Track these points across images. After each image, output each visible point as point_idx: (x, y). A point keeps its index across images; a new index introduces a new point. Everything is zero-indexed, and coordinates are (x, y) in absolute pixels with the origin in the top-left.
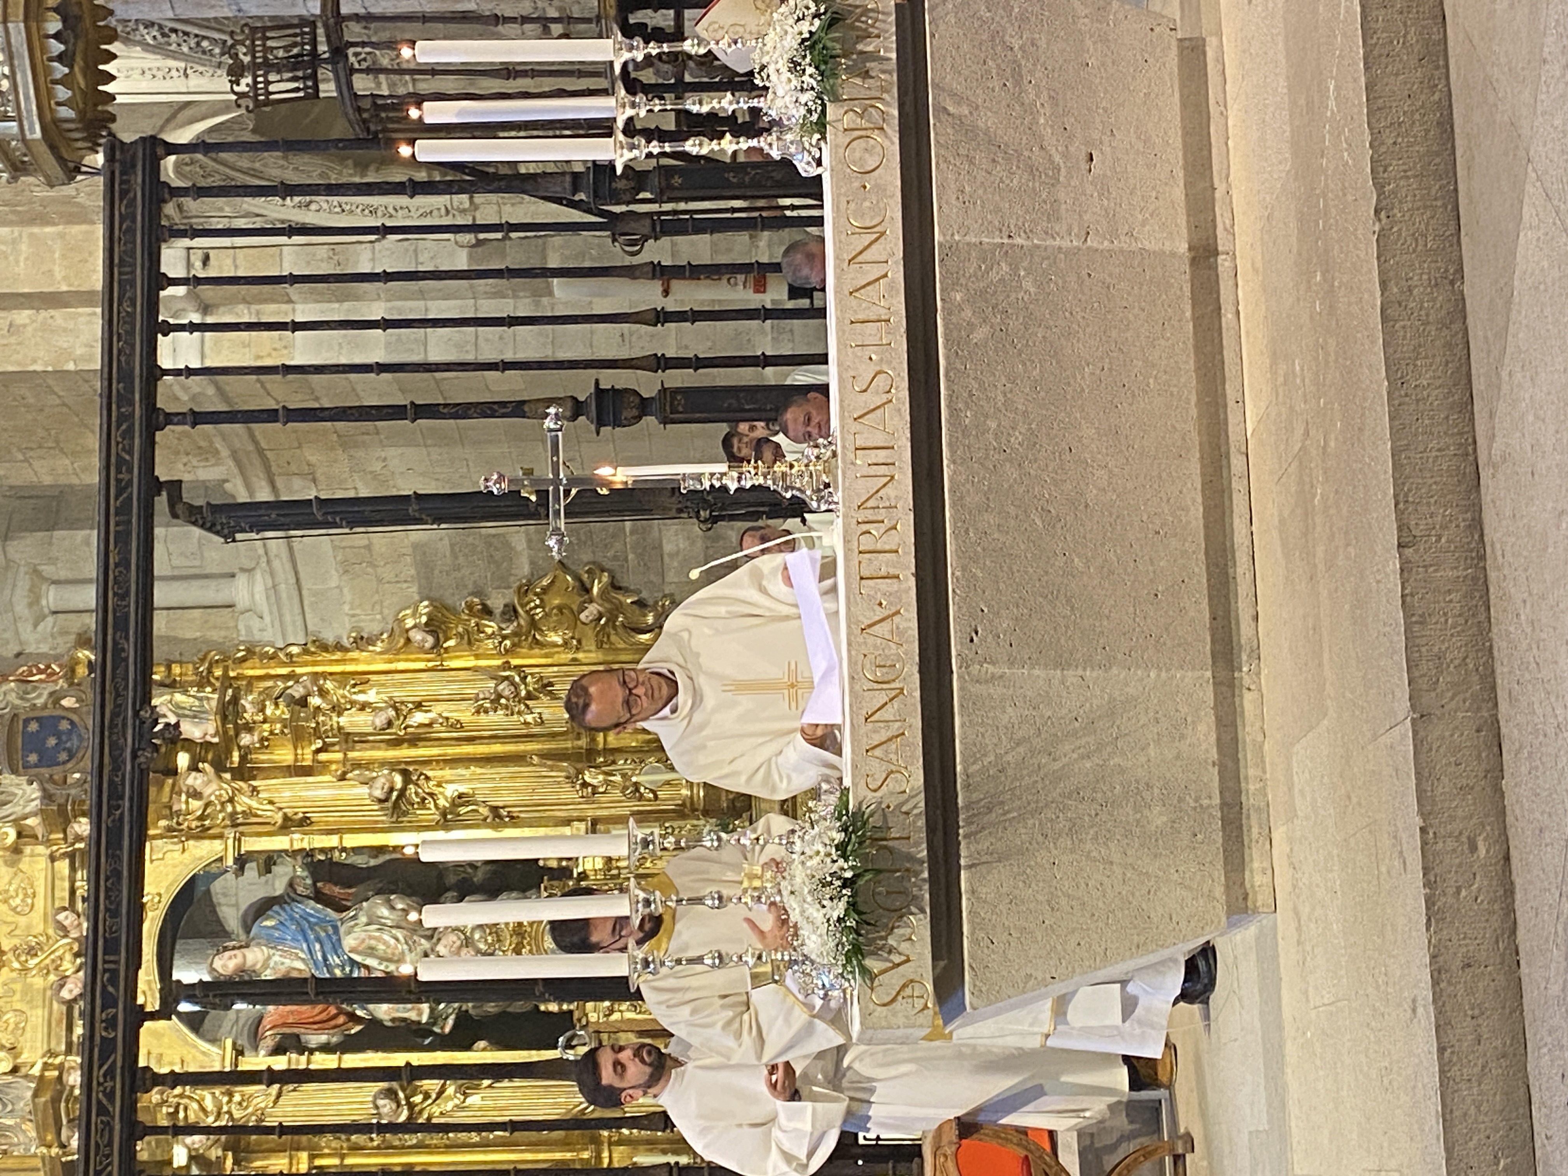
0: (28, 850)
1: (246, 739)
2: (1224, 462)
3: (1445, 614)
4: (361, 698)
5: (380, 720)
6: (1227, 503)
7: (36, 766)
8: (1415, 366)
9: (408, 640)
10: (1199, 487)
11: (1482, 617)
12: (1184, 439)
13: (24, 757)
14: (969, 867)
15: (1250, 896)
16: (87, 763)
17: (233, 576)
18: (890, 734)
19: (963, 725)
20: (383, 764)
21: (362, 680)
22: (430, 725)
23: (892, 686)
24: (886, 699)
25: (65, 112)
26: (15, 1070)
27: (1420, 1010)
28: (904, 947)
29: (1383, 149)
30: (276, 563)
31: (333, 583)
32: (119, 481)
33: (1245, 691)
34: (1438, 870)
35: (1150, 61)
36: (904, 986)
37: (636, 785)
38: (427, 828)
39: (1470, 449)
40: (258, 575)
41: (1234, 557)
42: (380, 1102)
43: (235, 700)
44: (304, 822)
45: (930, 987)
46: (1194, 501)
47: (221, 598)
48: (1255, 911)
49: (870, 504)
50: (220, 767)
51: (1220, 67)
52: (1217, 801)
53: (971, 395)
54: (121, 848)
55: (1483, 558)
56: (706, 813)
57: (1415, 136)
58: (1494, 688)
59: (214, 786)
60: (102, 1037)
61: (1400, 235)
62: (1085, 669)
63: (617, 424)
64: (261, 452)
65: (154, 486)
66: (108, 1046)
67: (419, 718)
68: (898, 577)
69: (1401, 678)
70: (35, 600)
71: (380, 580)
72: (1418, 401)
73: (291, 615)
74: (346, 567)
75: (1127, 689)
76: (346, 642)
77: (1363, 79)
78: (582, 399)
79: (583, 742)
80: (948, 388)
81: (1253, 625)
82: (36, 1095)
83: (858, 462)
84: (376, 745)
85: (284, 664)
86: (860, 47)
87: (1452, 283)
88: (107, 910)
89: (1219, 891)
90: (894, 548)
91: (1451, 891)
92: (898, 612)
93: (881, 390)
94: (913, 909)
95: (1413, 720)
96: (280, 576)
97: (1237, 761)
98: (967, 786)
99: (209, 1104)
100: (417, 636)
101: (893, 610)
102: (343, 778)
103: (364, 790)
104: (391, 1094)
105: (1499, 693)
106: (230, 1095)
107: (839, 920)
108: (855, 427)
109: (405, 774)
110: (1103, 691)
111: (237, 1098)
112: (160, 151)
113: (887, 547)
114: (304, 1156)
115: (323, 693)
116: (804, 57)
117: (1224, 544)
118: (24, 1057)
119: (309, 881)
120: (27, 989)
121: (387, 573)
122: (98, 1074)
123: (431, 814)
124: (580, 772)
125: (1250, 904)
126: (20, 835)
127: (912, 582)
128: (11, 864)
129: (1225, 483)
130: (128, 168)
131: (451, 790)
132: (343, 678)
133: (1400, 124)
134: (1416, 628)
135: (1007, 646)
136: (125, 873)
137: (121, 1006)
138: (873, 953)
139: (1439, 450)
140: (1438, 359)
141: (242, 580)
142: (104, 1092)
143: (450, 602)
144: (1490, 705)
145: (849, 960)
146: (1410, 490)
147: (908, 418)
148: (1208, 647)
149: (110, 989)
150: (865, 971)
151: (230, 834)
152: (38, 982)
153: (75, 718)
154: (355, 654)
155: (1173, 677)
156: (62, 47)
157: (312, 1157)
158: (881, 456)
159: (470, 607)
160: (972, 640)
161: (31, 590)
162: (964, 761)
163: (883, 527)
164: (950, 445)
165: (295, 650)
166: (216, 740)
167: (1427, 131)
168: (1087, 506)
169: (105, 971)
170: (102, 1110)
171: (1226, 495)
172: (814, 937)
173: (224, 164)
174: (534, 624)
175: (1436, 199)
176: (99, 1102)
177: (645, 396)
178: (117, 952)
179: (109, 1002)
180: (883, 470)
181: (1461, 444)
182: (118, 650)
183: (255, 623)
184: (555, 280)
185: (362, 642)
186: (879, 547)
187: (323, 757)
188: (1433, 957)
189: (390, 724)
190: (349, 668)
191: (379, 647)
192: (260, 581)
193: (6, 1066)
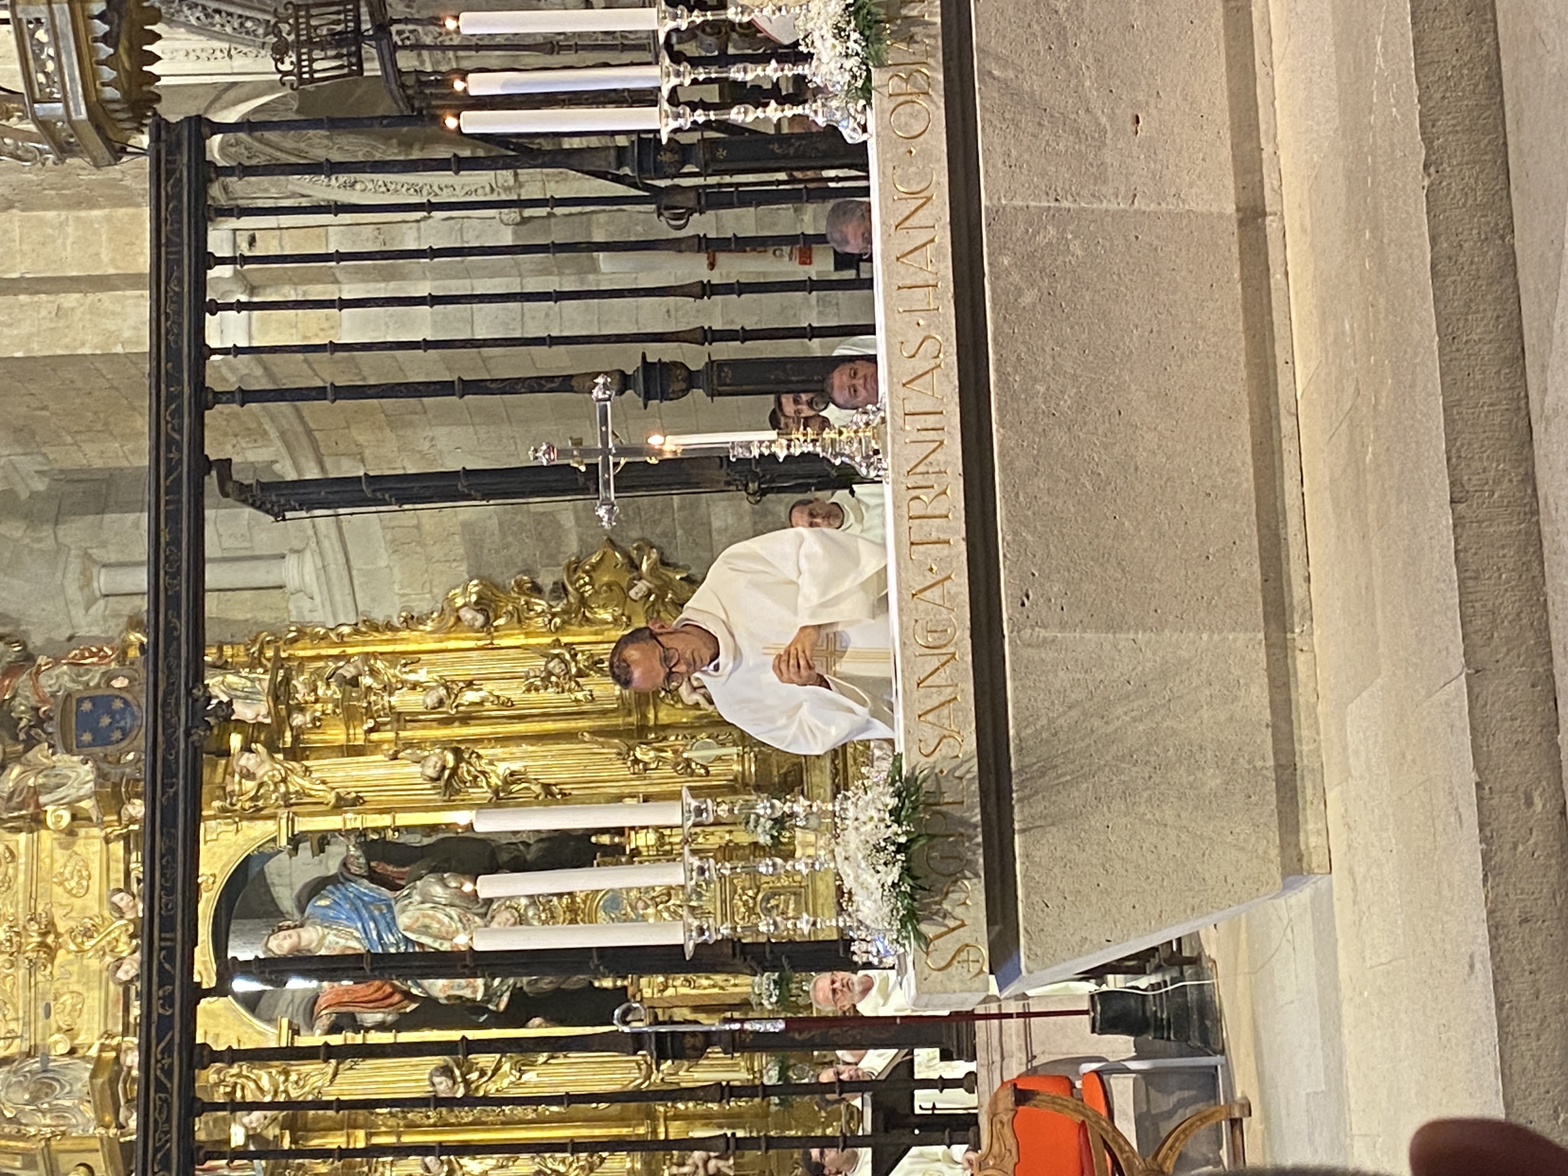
0: (82, 832)
1: (298, 720)
2: (1274, 423)
3: (1499, 569)
4: (412, 677)
5: (431, 699)
6: (1277, 464)
7: (90, 745)
8: (1466, 320)
9: (459, 619)
10: (1249, 449)
11: (1536, 572)
12: (1233, 401)
13: (78, 736)
14: (1023, 831)
15: (1305, 859)
16: (141, 742)
17: (283, 557)
18: (942, 699)
19: (1015, 689)
20: (435, 743)
21: (412, 659)
22: (481, 703)
23: (944, 651)
24: (937, 664)
25: (110, 93)
26: (72, 1052)
27: (1478, 966)
28: (959, 911)
29: (1431, 104)
30: (326, 544)
31: (383, 563)
32: (169, 460)
33: (1298, 652)
34: (1495, 825)
35: (1196, 22)
36: (959, 951)
37: (688, 761)
38: (480, 807)
39: (1523, 403)
40: (308, 555)
41: (1285, 518)
42: (437, 1080)
43: (287, 681)
45: (985, 952)
46: (1244, 463)
47: (272, 580)
48: (1311, 872)
49: (920, 469)
50: (272, 748)
51: (1266, 27)
52: (1271, 762)
53: (1019, 358)
54: (175, 826)
55: (1536, 512)
56: (758, 788)
57: (1463, 90)
58: (1549, 643)
59: (267, 766)
60: (159, 1015)
61: (1449, 189)
62: (1136, 632)
63: (664, 397)
64: (309, 432)
65: (203, 465)
66: (166, 1024)
67: (470, 696)
68: (948, 542)
69: (1455, 634)
70: (86, 582)
71: (429, 559)
72: (1469, 355)
73: (342, 595)
74: (395, 547)
75: (1179, 652)
76: (396, 622)
77: (1411, 35)
78: (630, 373)
79: (634, 719)
80: (995, 352)
81: (1305, 586)
82: (93, 1076)
83: (907, 428)
84: (426, 724)
85: (334, 645)
86: (904, 12)
87: (1502, 238)
88: (163, 887)
89: (1274, 852)
90: (944, 513)
91: (1508, 847)
92: (949, 577)
93: (929, 356)
94: (968, 874)
95: (1468, 676)
96: (330, 558)
97: (1291, 723)
98: (1020, 750)
99: (265, 1083)
100: (467, 615)
101: (944, 575)
102: (395, 757)
103: (416, 769)
105: (1554, 647)
106: (285, 1072)
107: (894, 885)
108: (903, 392)
109: (457, 752)
110: (1154, 654)
111: (293, 1077)
112: (206, 130)
113: (937, 513)
114: (361, 1134)
115: (374, 673)
116: (849, 22)
117: (1275, 504)
118: (81, 1039)
119: (362, 860)
120: (84, 971)
121: (437, 552)
122: (156, 1051)
123: (483, 792)
124: (631, 748)
125: (1305, 865)
126: (74, 817)
127: (963, 547)
128: (66, 847)
129: (1276, 444)
130: (174, 148)
131: (502, 769)
132: (393, 658)
133: (1448, 79)
134: (1470, 583)
135: (1059, 609)
136: (180, 851)
137: (178, 983)
138: (929, 919)
139: (1491, 405)
140: (1489, 314)
141: (292, 561)
142: (162, 1069)
143: (499, 580)
144: (1545, 659)
145: (904, 926)
146: (1462, 445)
147: (957, 383)
148: (1260, 609)
149: (167, 966)
150: (920, 936)
152: (95, 963)
153: (128, 697)
154: (405, 634)
155: (1225, 639)
156: (106, 28)
157: (369, 1136)
158: (931, 421)
159: (519, 585)
160: (1023, 605)
161: (83, 573)
162: (1017, 726)
163: (933, 493)
164: (999, 409)
165: (346, 630)
166: (268, 721)
167: (1476, 85)
168: (1136, 469)
169: (161, 949)
170: (161, 1087)
171: (1277, 456)
172: (868, 903)
173: (268, 144)
174: (583, 601)
175: (1486, 153)
176: (157, 1078)
177: (692, 368)
178: (173, 930)
179: (166, 978)
180: (932, 435)
181: (1512, 399)
182: (170, 629)
183: (307, 604)
184: (601, 255)
185: (411, 621)
186: (929, 512)
187: (375, 736)
188: (1491, 913)
189: (441, 703)
190: (399, 648)
191: (429, 626)
192: (310, 562)
193: (63, 1048)
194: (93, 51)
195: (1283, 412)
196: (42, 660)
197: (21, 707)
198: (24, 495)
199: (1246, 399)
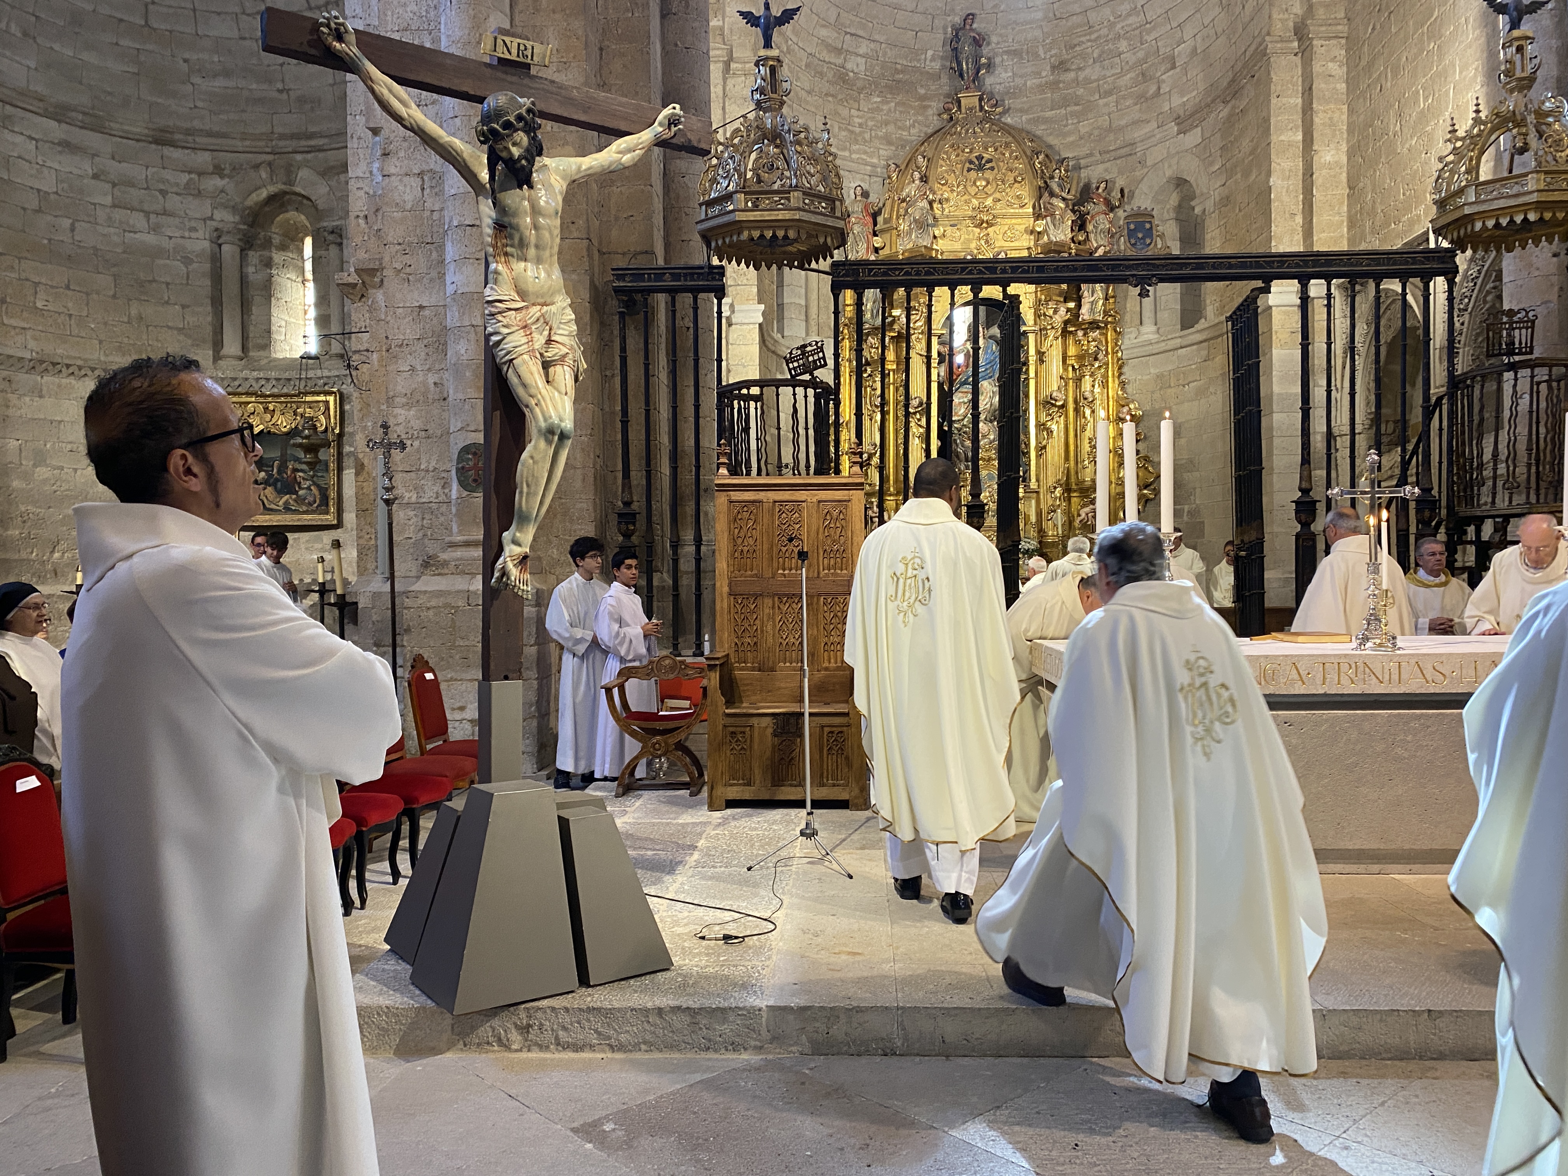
0: (1032, 237)
1: (1080, 333)
4: (1097, 386)
5: (1087, 394)
16: (1129, 253)
17: (1156, 325)
20: (1066, 396)
21: (1105, 385)
22: (1084, 417)
23: (1263, 679)
26: (935, 237)
30: (1163, 344)
32: (1273, 262)
37: (1054, 511)
38: (1037, 417)
40: (1156, 336)
42: (917, 400)
43: (1099, 328)
44: (1042, 361)
47: (1145, 319)
49: (1367, 670)
50: (1066, 323)
56: (1040, 542)
59: (1060, 320)
60: (997, 267)
63: (1297, 511)
65: (1268, 279)
66: (992, 270)
67: (1088, 412)
71: (1153, 392)
73: (1137, 352)
74: (1160, 376)
76: (1122, 377)
79: (1074, 487)
80: (1433, 713)
82: (926, 247)
83: (1392, 664)
84: (1075, 392)
85: (1113, 349)
90: (1341, 682)
92: (1304, 683)
93: (1433, 677)
96: (1155, 346)
99: (919, 324)
100: (1124, 410)
101: (1305, 681)
102: (1061, 378)
103: (1056, 388)
104: (921, 404)
106: (922, 333)
108: (1413, 661)
109: (1063, 406)
111: (920, 336)
112: (1449, 276)
113: (1341, 678)
114: (894, 367)
115: (1100, 367)
118: (940, 241)
120: (969, 241)
121: (1157, 395)
123: (1043, 418)
124: (1061, 485)
126: (1039, 233)
127: (1321, 692)
128: (1026, 231)
130: (1441, 260)
131: (1054, 427)
132: (1105, 376)
141: (1154, 328)
147: (1417, 692)
151: (1037, 328)
152: (973, 245)
154: (1117, 382)
157: (893, 370)
158: (1395, 677)
160: (1286, 723)
163: (1353, 676)
164: (1399, 714)
165: (1120, 354)
168: (1357, 787)
171: (1356, 861)
176: (968, 268)
177: (1311, 526)
178: (1037, 272)
179: (1014, 270)
183: (1133, 336)
185: (1123, 385)
186: (1342, 674)
187: (1070, 368)
189: (1085, 399)
190: (1110, 380)
191: (1120, 393)
192: (1153, 337)
193: (937, 233)
194: (1505, 215)
195: (1382, 866)
196: (1111, 215)
197: (1089, 207)
198: (1193, 203)
199: (1393, 847)
